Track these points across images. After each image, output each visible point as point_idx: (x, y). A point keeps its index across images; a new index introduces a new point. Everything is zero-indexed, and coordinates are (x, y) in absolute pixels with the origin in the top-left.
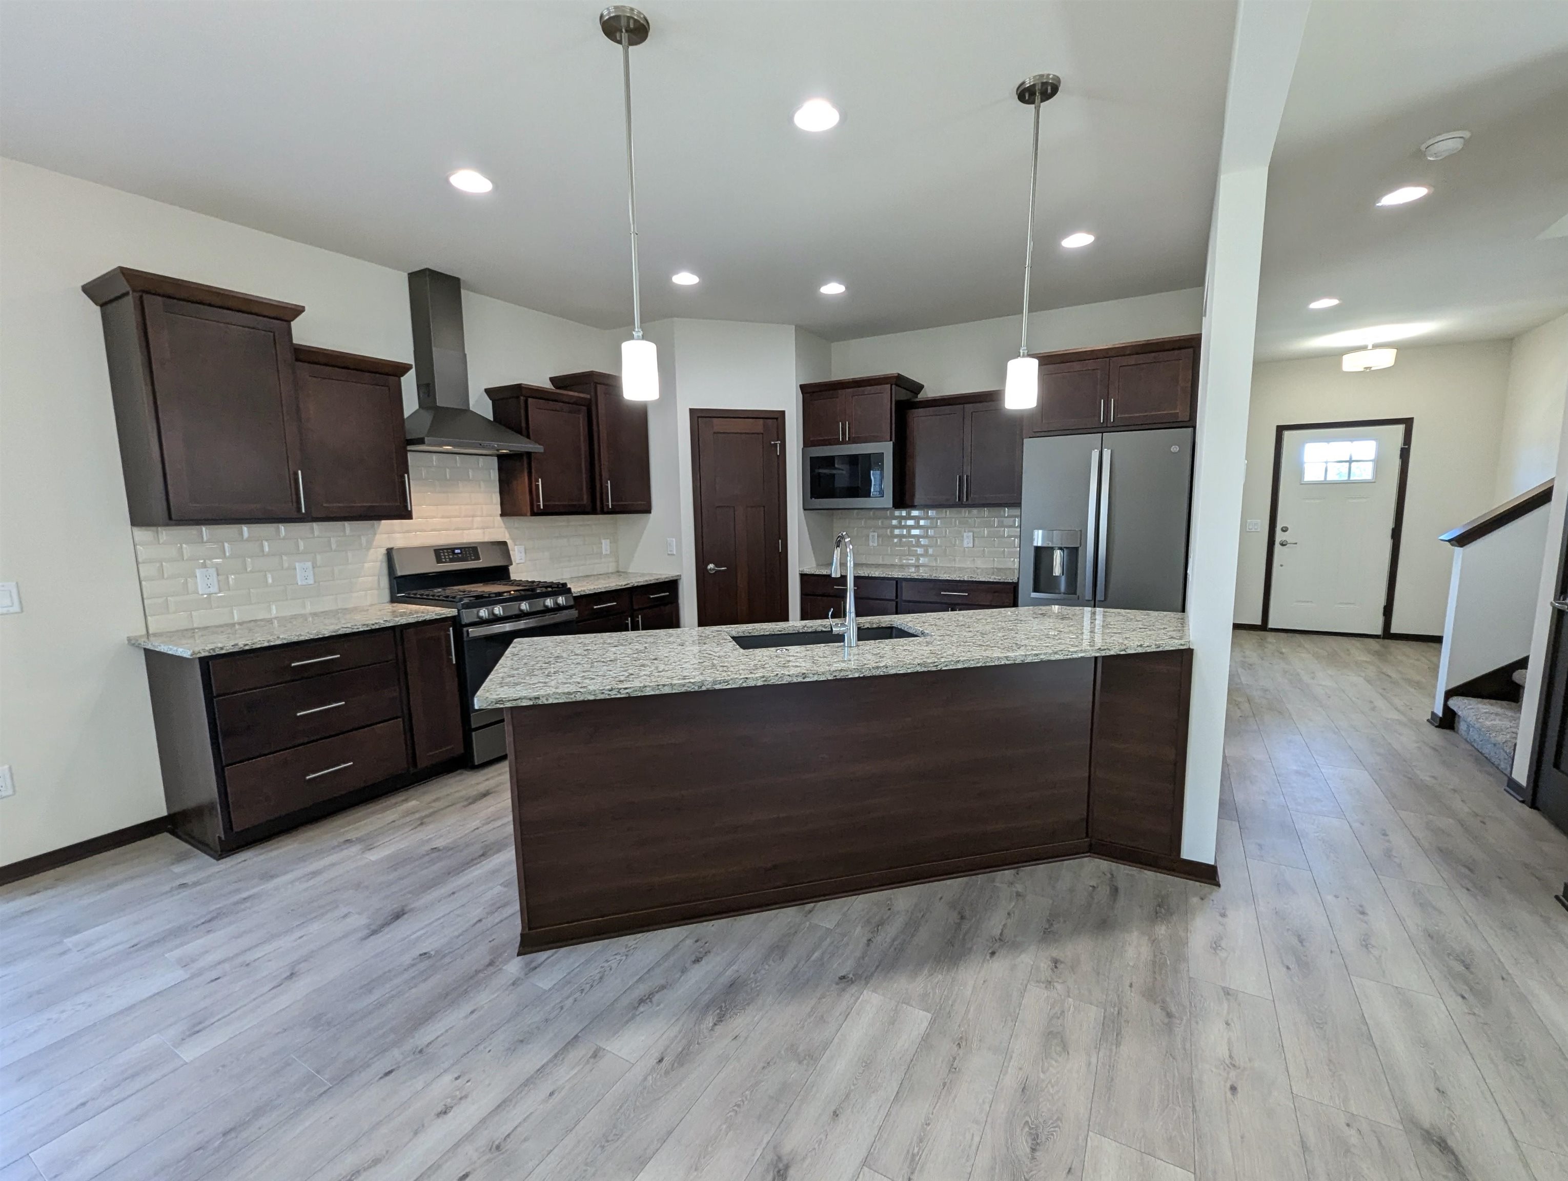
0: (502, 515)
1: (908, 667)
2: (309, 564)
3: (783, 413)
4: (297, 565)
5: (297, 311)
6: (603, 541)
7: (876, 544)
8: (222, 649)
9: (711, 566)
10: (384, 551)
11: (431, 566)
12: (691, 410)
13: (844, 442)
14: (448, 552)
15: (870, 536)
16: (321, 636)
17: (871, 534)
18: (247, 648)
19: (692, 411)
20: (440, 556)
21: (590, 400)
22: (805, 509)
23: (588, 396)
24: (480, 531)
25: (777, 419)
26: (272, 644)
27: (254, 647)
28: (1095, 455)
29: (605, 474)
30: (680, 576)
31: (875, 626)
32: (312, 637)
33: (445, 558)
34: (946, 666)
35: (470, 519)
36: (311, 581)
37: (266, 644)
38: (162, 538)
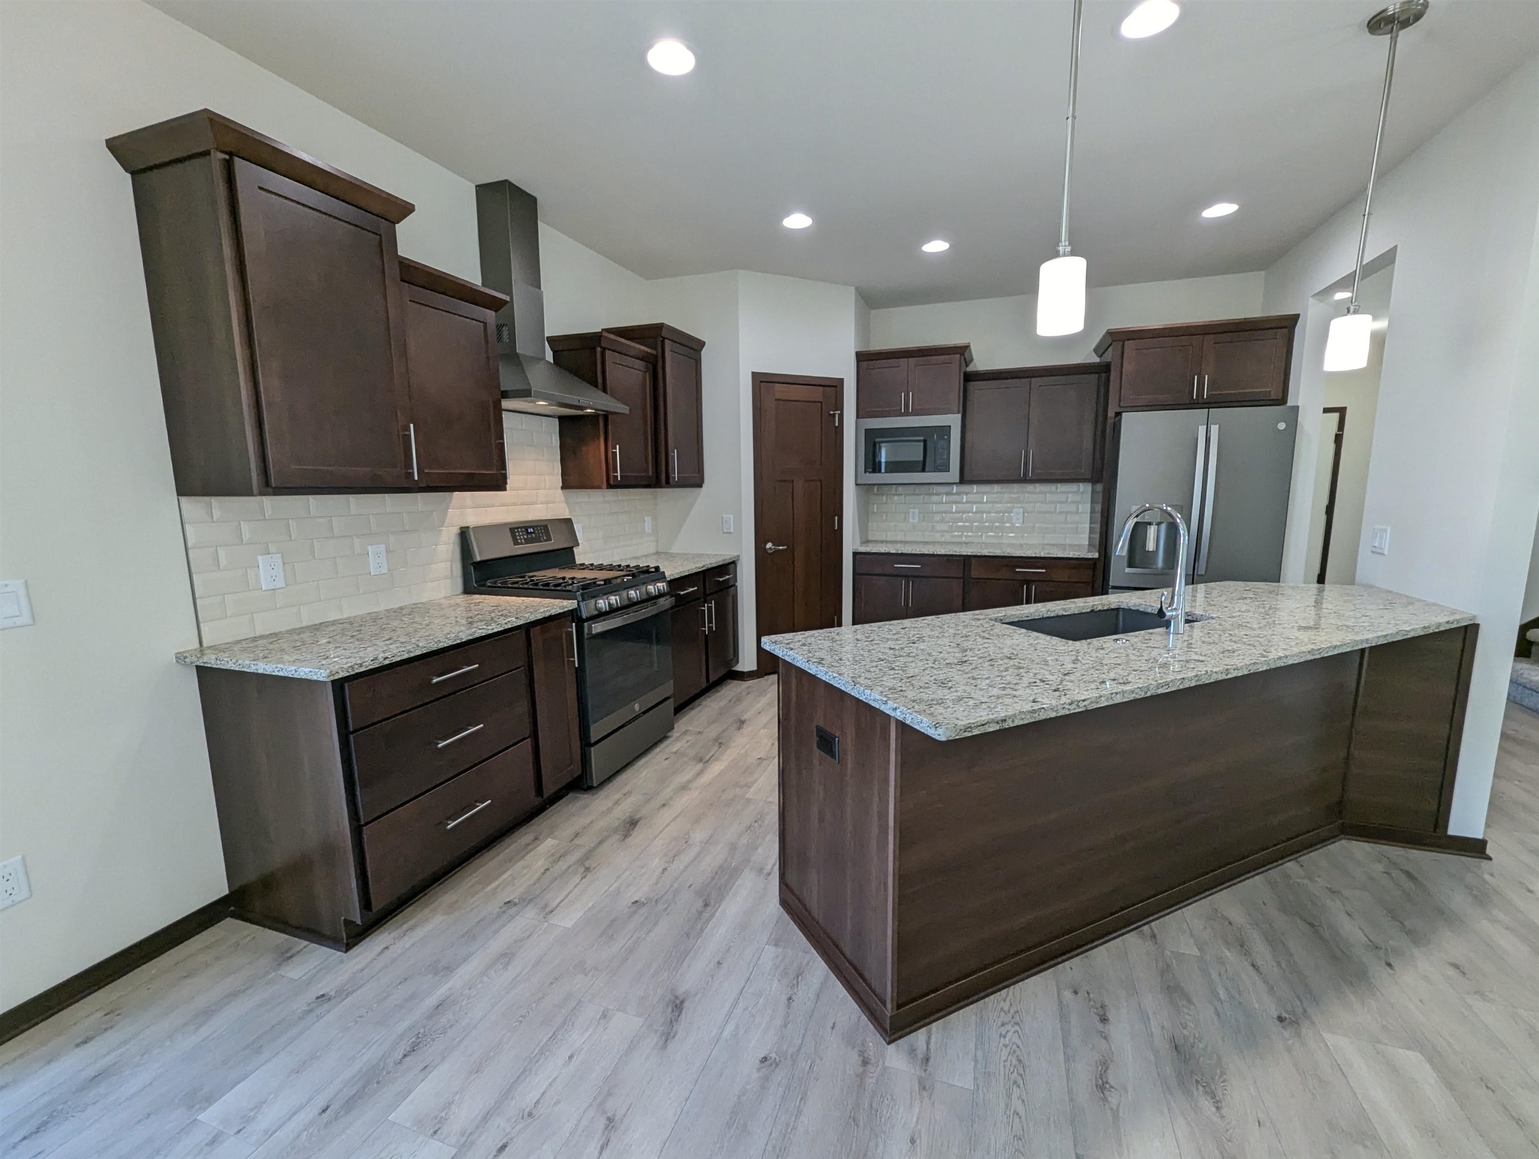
0: (563, 488)
2: (382, 548)
3: (842, 380)
4: (369, 548)
5: (406, 209)
6: (646, 518)
7: (916, 521)
8: (361, 665)
9: (769, 545)
10: (455, 530)
11: (506, 548)
12: (753, 373)
13: (907, 414)
14: (522, 532)
15: (911, 514)
16: (459, 641)
17: (912, 510)
18: (387, 662)
19: (755, 375)
20: (516, 536)
21: (656, 356)
22: (857, 485)
23: (654, 352)
24: (542, 506)
25: (835, 387)
26: (412, 655)
27: (395, 660)
28: (1202, 429)
29: (671, 442)
30: (740, 556)
32: (450, 643)
33: (521, 539)
35: (535, 491)
36: (384, 570)
37: (406, 656)
38: (216, 513)
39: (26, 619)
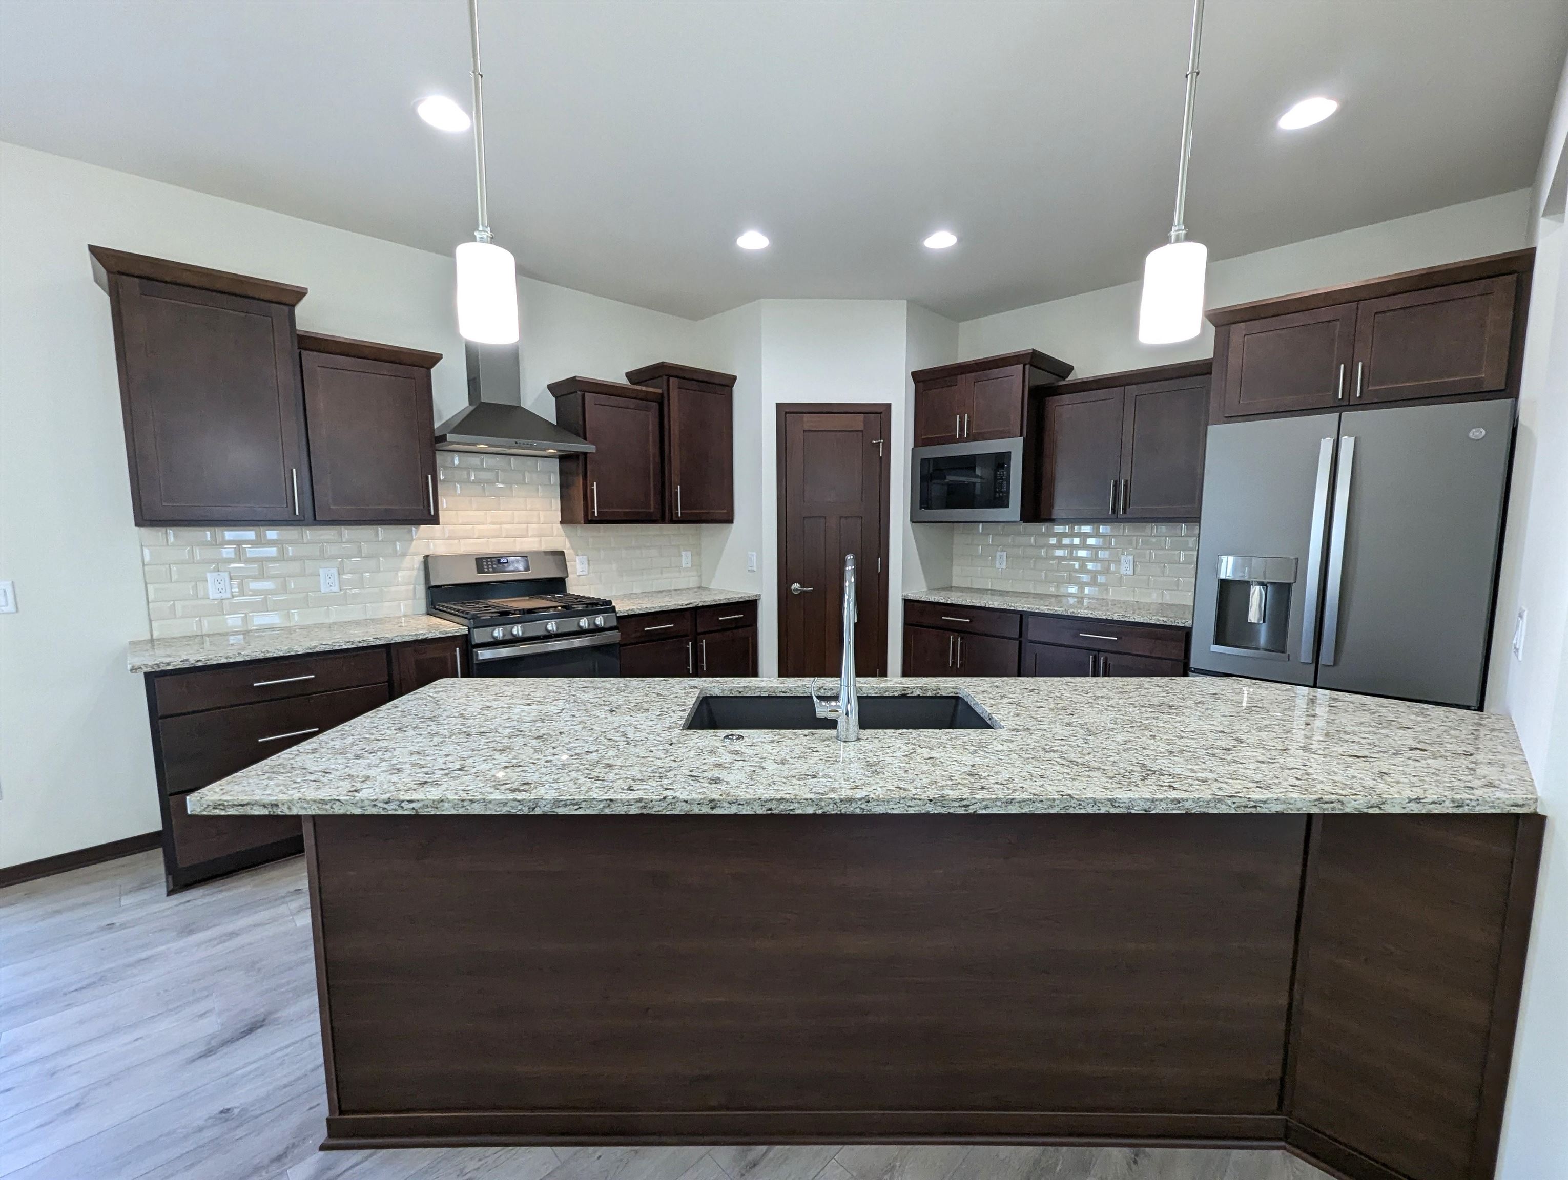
0: (561, 523)
1: (910, 803)
2: (334, 571)
3: (888, 406)
4: (321, 571)
5: (299, 294)
6: (683, 553)
7: (1004, 566)
8: (168, 664)
9: (796, 586)
10: (420, 558)
11: (471, 576)
12: (778, 405)
13: (961, 439)
14: (492, 562)
15: (998, 557)
16: (293, 653)
17: (999, 554)
18: (200, 664)
19: (779, 406)
20: (483, 566)
21: (662, 395)
22: (913, 521)
23: (660, 391)
24: (537, 539)
25: (881, 413)
26: (232, 660)
27: (209, 663)
28: (1326, 446)
29: (675, 478)
30: (760, 595)
31: (929, 694)
32: (282, 654)
33: (488, 569)
34: (986, 807)
35: (525, 526)
36: (335, 588)
37: (224, 661)
38: (171, 539)
39: (11, 608)
